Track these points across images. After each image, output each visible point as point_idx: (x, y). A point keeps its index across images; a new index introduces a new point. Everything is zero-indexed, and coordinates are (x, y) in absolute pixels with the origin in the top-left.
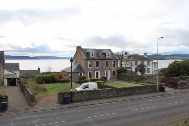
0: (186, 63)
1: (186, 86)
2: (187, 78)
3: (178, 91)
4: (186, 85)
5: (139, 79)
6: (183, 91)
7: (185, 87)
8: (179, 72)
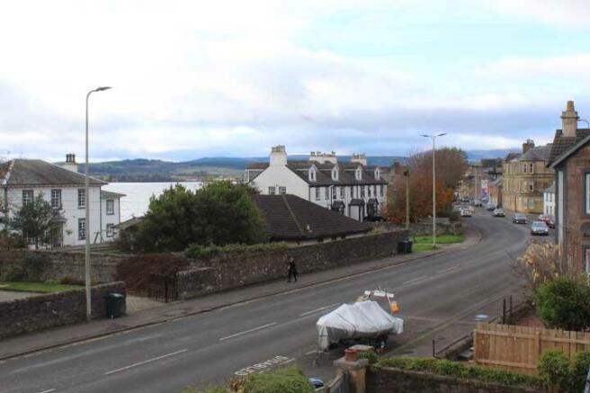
0: (214, 194)
1: (211, 284)
2: (216, 253)
3: (176, 309)
4: (212, 281)
5: (28, 270)
6: (197, 305)
7: (209, 288)
8: (190, 231)
